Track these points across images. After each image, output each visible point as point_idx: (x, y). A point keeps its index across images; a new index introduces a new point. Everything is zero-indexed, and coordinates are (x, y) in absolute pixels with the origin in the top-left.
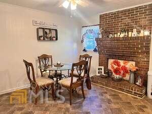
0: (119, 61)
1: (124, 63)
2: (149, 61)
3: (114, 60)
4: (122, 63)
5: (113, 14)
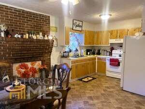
0: (26, 63)
1: (32, 65)
2: (50, 59)
3: (20, 64)
4: (29, 64)
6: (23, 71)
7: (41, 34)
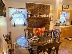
1: (41, 29)
5: (35, 5)
6: (37, 31)
7: (45, 14)
